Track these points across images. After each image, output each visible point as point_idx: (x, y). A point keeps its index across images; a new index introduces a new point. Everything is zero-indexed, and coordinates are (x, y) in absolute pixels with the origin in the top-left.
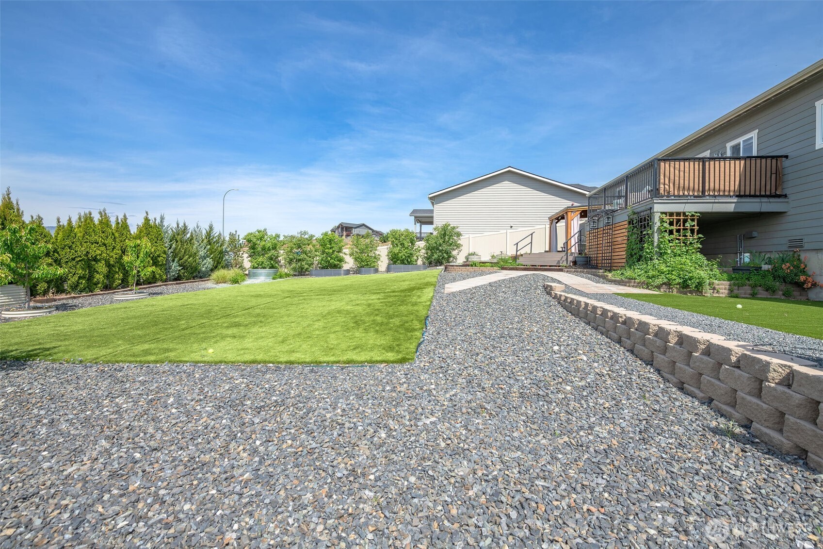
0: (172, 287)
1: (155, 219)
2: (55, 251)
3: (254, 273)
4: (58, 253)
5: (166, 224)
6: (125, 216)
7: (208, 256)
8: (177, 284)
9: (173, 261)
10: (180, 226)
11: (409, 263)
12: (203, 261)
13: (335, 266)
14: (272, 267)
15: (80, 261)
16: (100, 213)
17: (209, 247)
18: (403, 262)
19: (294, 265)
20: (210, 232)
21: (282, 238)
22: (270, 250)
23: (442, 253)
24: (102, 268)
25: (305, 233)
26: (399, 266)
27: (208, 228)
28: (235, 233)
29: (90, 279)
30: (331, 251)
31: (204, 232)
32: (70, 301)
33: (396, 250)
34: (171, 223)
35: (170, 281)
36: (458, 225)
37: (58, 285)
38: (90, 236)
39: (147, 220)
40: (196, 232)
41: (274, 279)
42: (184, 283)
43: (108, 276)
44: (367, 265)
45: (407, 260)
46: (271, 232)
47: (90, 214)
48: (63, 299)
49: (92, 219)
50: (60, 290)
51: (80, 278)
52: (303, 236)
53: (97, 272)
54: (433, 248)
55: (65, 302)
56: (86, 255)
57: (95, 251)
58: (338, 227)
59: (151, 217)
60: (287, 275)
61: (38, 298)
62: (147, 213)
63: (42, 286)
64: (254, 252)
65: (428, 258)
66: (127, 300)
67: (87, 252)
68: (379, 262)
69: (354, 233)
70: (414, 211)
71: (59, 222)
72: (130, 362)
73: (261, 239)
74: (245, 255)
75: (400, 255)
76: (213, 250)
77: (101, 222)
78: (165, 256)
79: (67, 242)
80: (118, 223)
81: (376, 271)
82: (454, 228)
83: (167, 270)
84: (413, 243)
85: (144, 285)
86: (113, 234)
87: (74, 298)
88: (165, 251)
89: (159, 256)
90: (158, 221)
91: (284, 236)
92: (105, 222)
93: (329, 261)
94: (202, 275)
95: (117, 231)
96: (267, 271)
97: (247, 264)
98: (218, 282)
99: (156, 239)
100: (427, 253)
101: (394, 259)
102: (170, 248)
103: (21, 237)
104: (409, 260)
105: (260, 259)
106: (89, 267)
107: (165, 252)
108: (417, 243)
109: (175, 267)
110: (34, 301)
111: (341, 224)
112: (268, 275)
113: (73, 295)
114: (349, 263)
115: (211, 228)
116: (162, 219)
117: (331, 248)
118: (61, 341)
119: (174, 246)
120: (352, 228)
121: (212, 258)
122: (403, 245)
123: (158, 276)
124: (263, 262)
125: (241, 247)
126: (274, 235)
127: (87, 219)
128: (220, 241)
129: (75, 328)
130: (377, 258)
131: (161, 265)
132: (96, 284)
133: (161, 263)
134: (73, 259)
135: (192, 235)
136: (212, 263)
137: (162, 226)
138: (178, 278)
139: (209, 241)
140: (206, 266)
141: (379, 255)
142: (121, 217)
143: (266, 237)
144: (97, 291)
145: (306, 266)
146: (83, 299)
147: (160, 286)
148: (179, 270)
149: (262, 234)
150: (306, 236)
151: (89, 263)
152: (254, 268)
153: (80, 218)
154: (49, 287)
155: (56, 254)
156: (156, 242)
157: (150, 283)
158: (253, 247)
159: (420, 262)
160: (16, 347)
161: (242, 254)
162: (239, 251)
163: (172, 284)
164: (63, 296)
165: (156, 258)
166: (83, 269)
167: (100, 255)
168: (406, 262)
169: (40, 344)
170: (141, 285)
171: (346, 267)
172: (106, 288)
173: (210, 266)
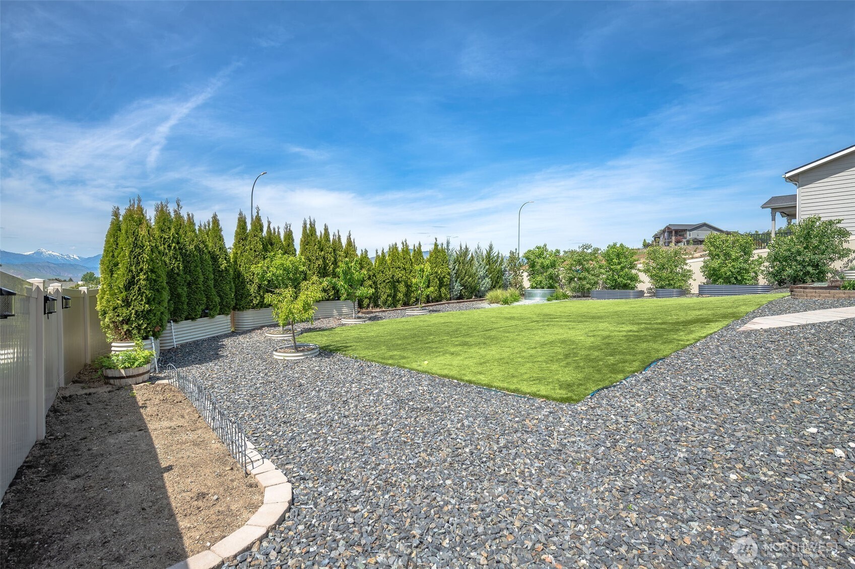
0: (454, 305)
1: (442, 244)
2: (374, 275)
3: (529, 293)
4: (375, 277)
5: (450, 247)
6: (420, 244)
7: (487, 276)
8: (458, 302)
9: (456, 281)
10: (463, 248)
11: (739, 282)
12: (482, 280)
13: (625, 286)
14: (551, 287)
15: (388, 282)
16: (403, 243)
17: (487, 267)
18: (727, 280)
19: (573, 285)
20: (490, 252)
21: (562, 254)
22: (548, 268)
23: (804, 267)
24: (402, 288)
25: (589, 247)
26: (720, 285)
27: (488, 248)
28: (514, 251)
29: (394, 297)
30: (619, 267)
31: (485, 253)
32: (380, 314)
33: (716, 264)
34: (455, 247)
35: (454, 299)
36: (841, 218)
37: (374, 300)
38: (396, 262)
39: (436, 245)
40: (477, 253)
41: (548, 300)
42: (464, 302)
43: (406, 295)
44: (670, 285)
45: (736, 278)
46: (551, 248)
47: (396, 244)
48: (377, 312)
49: (397, 248)
50: (376, 305)
51: (388, 296)
52: (585, 250)
53: (400, 292)
54: (786, 259)
55: (377, 314)
56: (392, 278)
57: (399, 274)
58: (664, 231)
59: (439, 242)
60: (565, 296)
61: (364, 310)
62: (436, 239)
63: (366, 302)
64: (533, 271)
65: (774, 275)
66: (414, 315)
67: (393, 276)
68: (691, 281)
69: (688, 238)
70: (774, 199)
71: (377, 253)
72: (378, 362)
73: (540, 256)
74: (525, 274)
75: (723, 270)
76: (493, 270)
77: (403, 250)
78: (448, 277)
79: (381, 268)
80: (415, 250)
81: (684, 292)
82: (831, 223)
83: (451, 289)
84: (746, 252)
85: (432, 302)
86: (411, 260)
87: (384, 311)
88: (449, 272)
89: (444, 277)
90: (445, 246)
91: (564, 251)
92: (406, 250)
93: (615, 280)
94: (481, 294)
95: (414, 257)
96: (546, 290)
97: (527, 284)
98: (491, 302)
99: (442, 262)
100: (773, 267)
101: (713, 275)
102: (454, 270)
103: (351, 266)
104: (739, 278)
105: (539, 278)
106: (395, 287)
107: (449, 274)
108: (755, 252)
109: (457, 287)
110: (362, 312)
111: (668, 227)
112: (543, 296)
113: (383, 309)
114: (645, 283)
115: (491, 247)
116: (448, 243)
117: (619, 264)
118: (357, 342)
119: (457, 267)
120: (686, 230)
121: (491, 278)
122: (728, 255)
123: (443, 295)
124: (541, 282)
125: (521, 266)
126: (554, 251)
127: (394, 248)
128: (499, 259)
129: (369, 334)
130: (687, 275)
131: (446, 285)
132: (398, 301)
133: (445, 284)
134: (384, 281)
135: (472, 256)
136: (490, 283)
137: (448, 249)
138: (460, 297)
139: (489, 261)
140: (485, 285)
141: (690, 271)
142: (417, 245)
143: (545, 253)
144: (399, 307)
145: (588, 286)
146: (390, 313)
147: (444, 304)
148: (461, 290)
149: (541, 252)
150: (589, 251)
151: (394, 283)
152: (532, 287)
153: (390, 249)
154: (370, 302)
155: (374, 278)
156: (442, 265)
157: (437, 301)
158: (533, 266)
159: (762, 281)
160: (335, 343)
161: (522, 273)
162: (519, 270)
163: (453, 303)
164: (378, 310)
165: (442, 280)
166: (390, 288)
167: (401, 277)
168: (733, 280)
169: (346, 343)
170: (430, 302)
171: (640, 287)
172: (406, 304)
173: (489, 286)
